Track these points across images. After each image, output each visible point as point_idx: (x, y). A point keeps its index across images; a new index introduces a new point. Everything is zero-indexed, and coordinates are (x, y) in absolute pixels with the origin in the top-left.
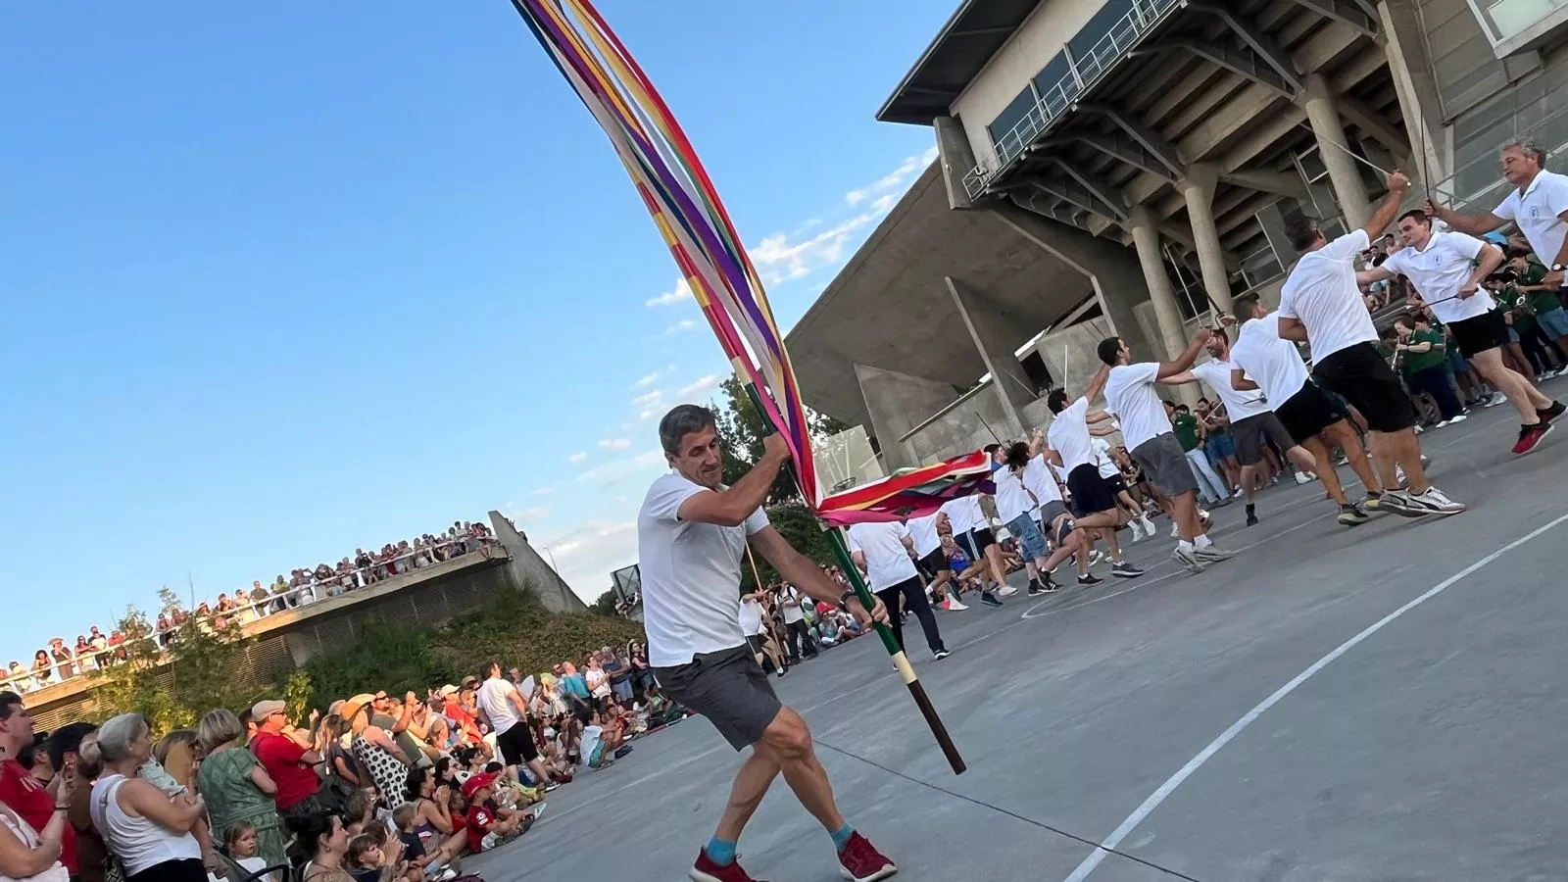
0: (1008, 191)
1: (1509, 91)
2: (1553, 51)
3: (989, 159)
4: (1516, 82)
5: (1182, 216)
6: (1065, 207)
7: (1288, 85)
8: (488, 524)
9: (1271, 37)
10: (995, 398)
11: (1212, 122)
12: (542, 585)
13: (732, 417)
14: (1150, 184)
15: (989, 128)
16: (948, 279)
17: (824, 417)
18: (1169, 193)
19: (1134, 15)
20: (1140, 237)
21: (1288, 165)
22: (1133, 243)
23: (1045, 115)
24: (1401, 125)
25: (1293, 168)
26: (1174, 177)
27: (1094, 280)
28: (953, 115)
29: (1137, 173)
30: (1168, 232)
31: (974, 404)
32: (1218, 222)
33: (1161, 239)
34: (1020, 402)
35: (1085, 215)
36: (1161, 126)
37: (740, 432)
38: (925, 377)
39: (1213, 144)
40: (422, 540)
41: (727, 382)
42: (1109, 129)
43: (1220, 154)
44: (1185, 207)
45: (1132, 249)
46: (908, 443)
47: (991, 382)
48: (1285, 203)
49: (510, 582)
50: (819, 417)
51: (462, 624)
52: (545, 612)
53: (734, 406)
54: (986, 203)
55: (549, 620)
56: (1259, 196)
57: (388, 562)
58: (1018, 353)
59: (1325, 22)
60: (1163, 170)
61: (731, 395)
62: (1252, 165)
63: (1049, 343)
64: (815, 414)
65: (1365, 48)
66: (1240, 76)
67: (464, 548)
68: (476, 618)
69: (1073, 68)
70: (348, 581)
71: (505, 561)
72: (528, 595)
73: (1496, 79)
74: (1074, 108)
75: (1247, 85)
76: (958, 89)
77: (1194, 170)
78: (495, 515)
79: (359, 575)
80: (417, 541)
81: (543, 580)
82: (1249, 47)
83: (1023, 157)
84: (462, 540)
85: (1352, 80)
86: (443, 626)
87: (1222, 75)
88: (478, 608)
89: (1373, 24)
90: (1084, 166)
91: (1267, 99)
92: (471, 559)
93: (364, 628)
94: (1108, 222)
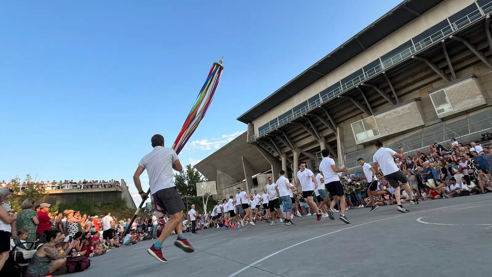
0: (259, 142)
1: (357, 151)
2: (366, 146)
3: (257, 134)
4: (359, 150)
5: (292, 158)
6: (270, 149)
7: (318, 138)
8: (120, 182)
9: (317, 127)
10: (245, 185)
11: (302, 141)
12: (128, 200)
13: (186, 174)
14: (288, 149)
15: (259, 128)
16: (242, 157)
17: (207, 179)
18: (290, 152)
19: (292, 115)
20: (283, 160)
21: (315, 153)
22: (282, 160)
23: (270, 129)
24: (337, 152)
25: (315, 154)
26: (293, 149)
27: (272, 166)
28: (252, 123)
29: (285, 146)
30: (289, 160)
31: (240, 185)
32: (299, 161)
33: (287, 161)
34: (250, 188)
35: (273, 152)
36: (292, 138)
37: (187, 178)
38: (231, 176)
39: (301, 145)
40: (102, 181)
41: (188, 166)
42: (282, 136)
43: (302, 147)
44: (293, 157)
45: (281, 162)
46: (224, 190)
47: (245, 181)
48: (312, 161)
49: (120, 197)
50: (206, 179)
51: (104, 205)
52: (127, 207)
53: (188, 171)
54: (254, 143)
55: (126, 209)
56: (308, 158)
57: (91, 185)
58: (252, 177)
59: (327, 128)
60: (291, 147)
61: (188, 169)
62: (308, 151)
63: (259, 176)
64: (205, 178)
65: (333, 135)
66: (309, 133)
67: (112, 186)
68: (108, 204)
69: (278, 122)
70: (79, 186)
71: (121, 192)
72: (124, 202)
73: (355, 148)
74: (277, 129)
75: (310, 135)
76: (255, 119)
77: (297, 149)
78: (122, 180)
79: (82, 186)
80: (100, 181)
81: (129, 199)
82: (312, 128)
83: (264, 136)
84: (112, 184)
85: (330, 141)
86: (99, 204)
87: (306, 132)
88: (110, 202)
89: (336, 131)
90: (276, 142)
91: (313, 139)
92: (112, 189)
93: (78, 199)
94: (278, 155)
